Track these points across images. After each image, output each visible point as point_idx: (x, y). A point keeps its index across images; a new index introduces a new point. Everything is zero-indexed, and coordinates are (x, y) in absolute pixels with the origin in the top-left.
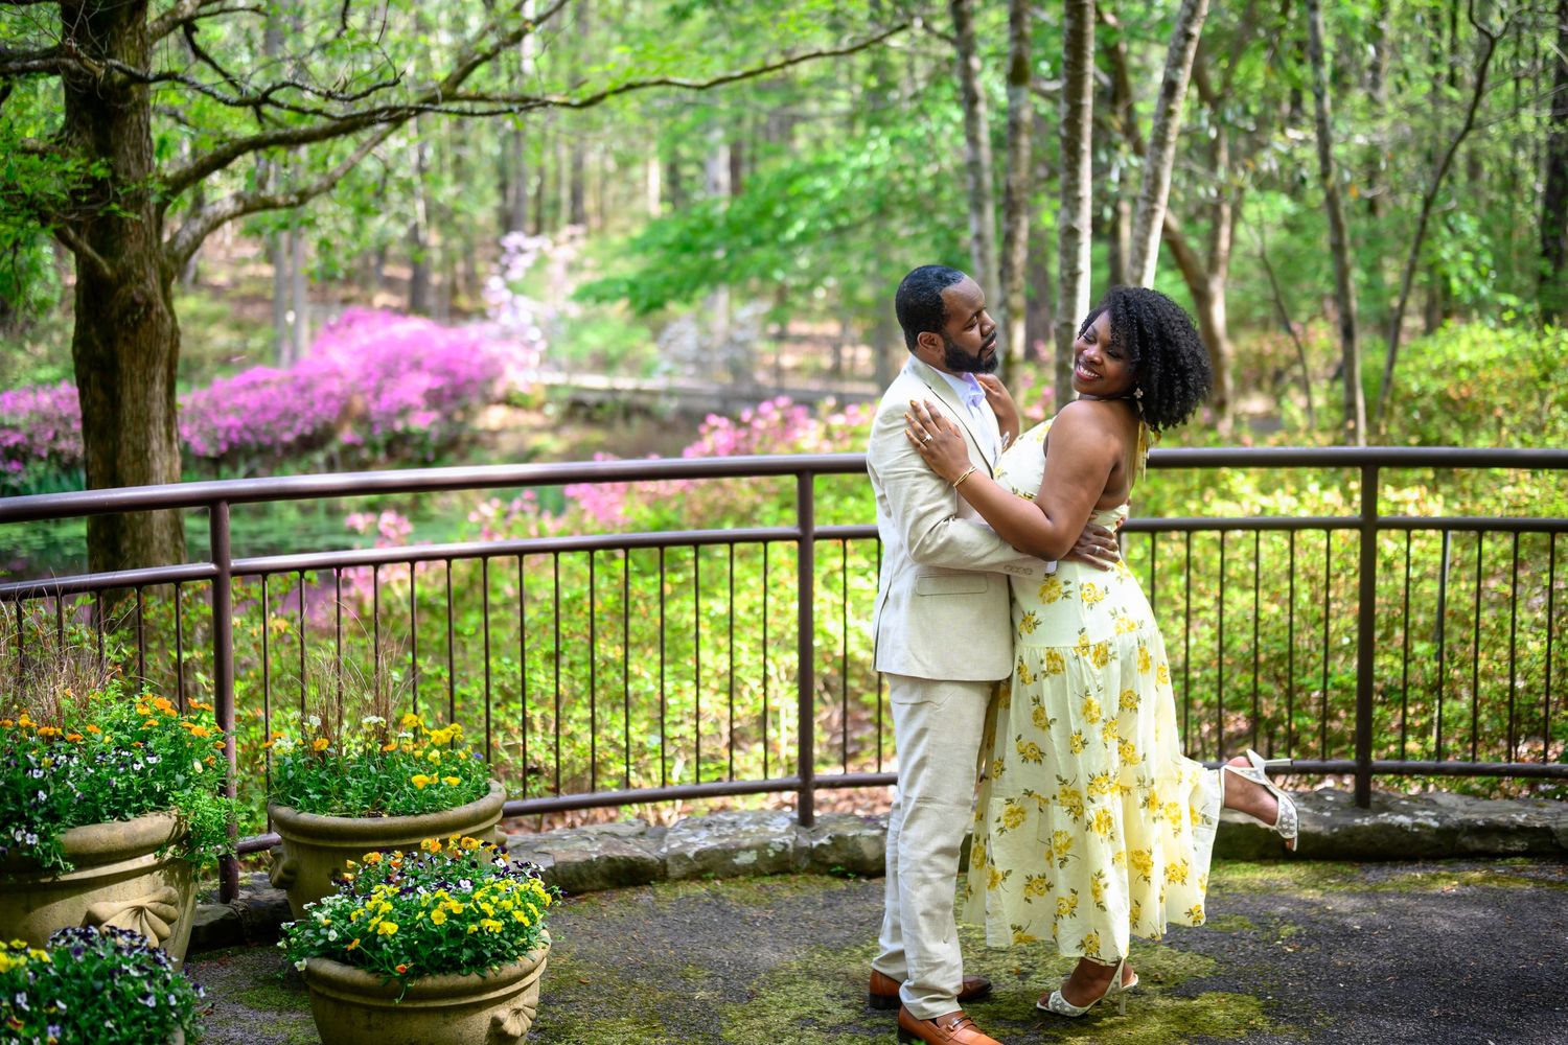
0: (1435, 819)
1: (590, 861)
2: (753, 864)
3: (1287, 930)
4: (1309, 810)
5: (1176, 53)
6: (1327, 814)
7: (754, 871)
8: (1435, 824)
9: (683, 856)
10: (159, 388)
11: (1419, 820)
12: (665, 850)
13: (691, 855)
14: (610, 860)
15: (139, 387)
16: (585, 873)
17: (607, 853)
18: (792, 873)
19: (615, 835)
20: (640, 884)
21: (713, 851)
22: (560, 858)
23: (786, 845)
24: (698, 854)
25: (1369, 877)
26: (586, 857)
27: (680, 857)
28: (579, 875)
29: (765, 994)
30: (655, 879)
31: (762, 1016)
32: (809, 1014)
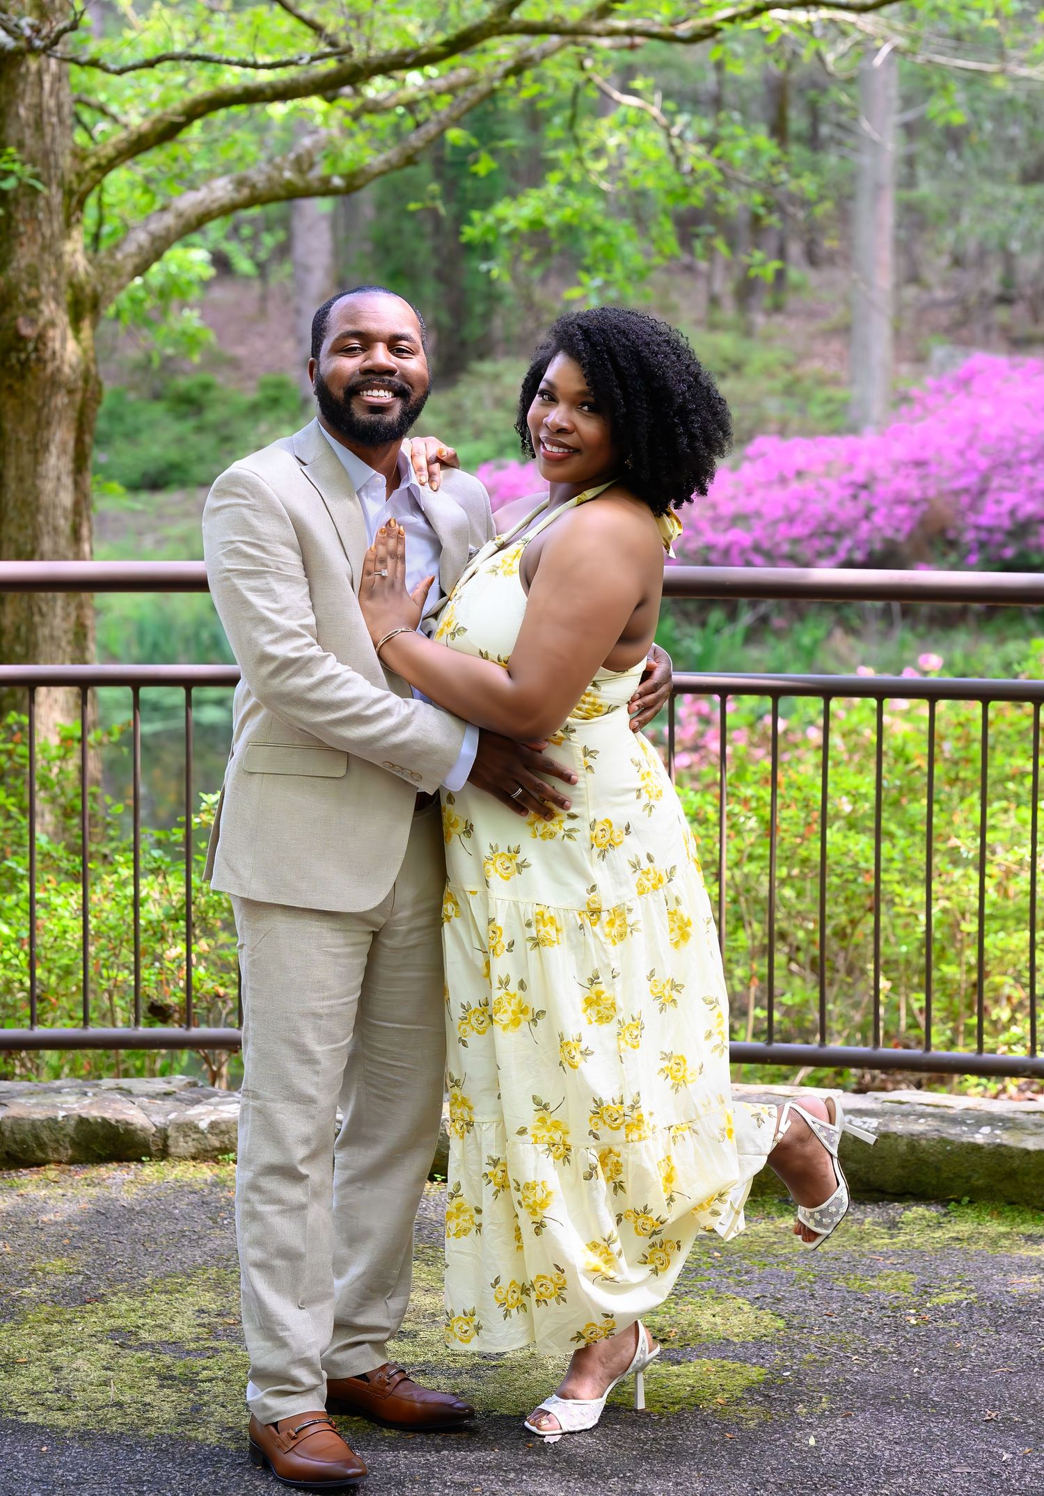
1: (55, 1120)
9: (195, 1128)
10: (57, 463)
12: (172, 1116)
13: (203, 1125)
14: (82, 1121)
15: (27, 459)
16: (45, 1135)
17: (84, 1114)
19: (128, 1093)
20: (129, 1160)
24: (213, 1125)
26: (51, 1114)
27: (188, 1128)
28: (37, 1137)
29: (115, 1299)
30: (150, 1155)
31: (70, 1321)
32: (138, 1327)
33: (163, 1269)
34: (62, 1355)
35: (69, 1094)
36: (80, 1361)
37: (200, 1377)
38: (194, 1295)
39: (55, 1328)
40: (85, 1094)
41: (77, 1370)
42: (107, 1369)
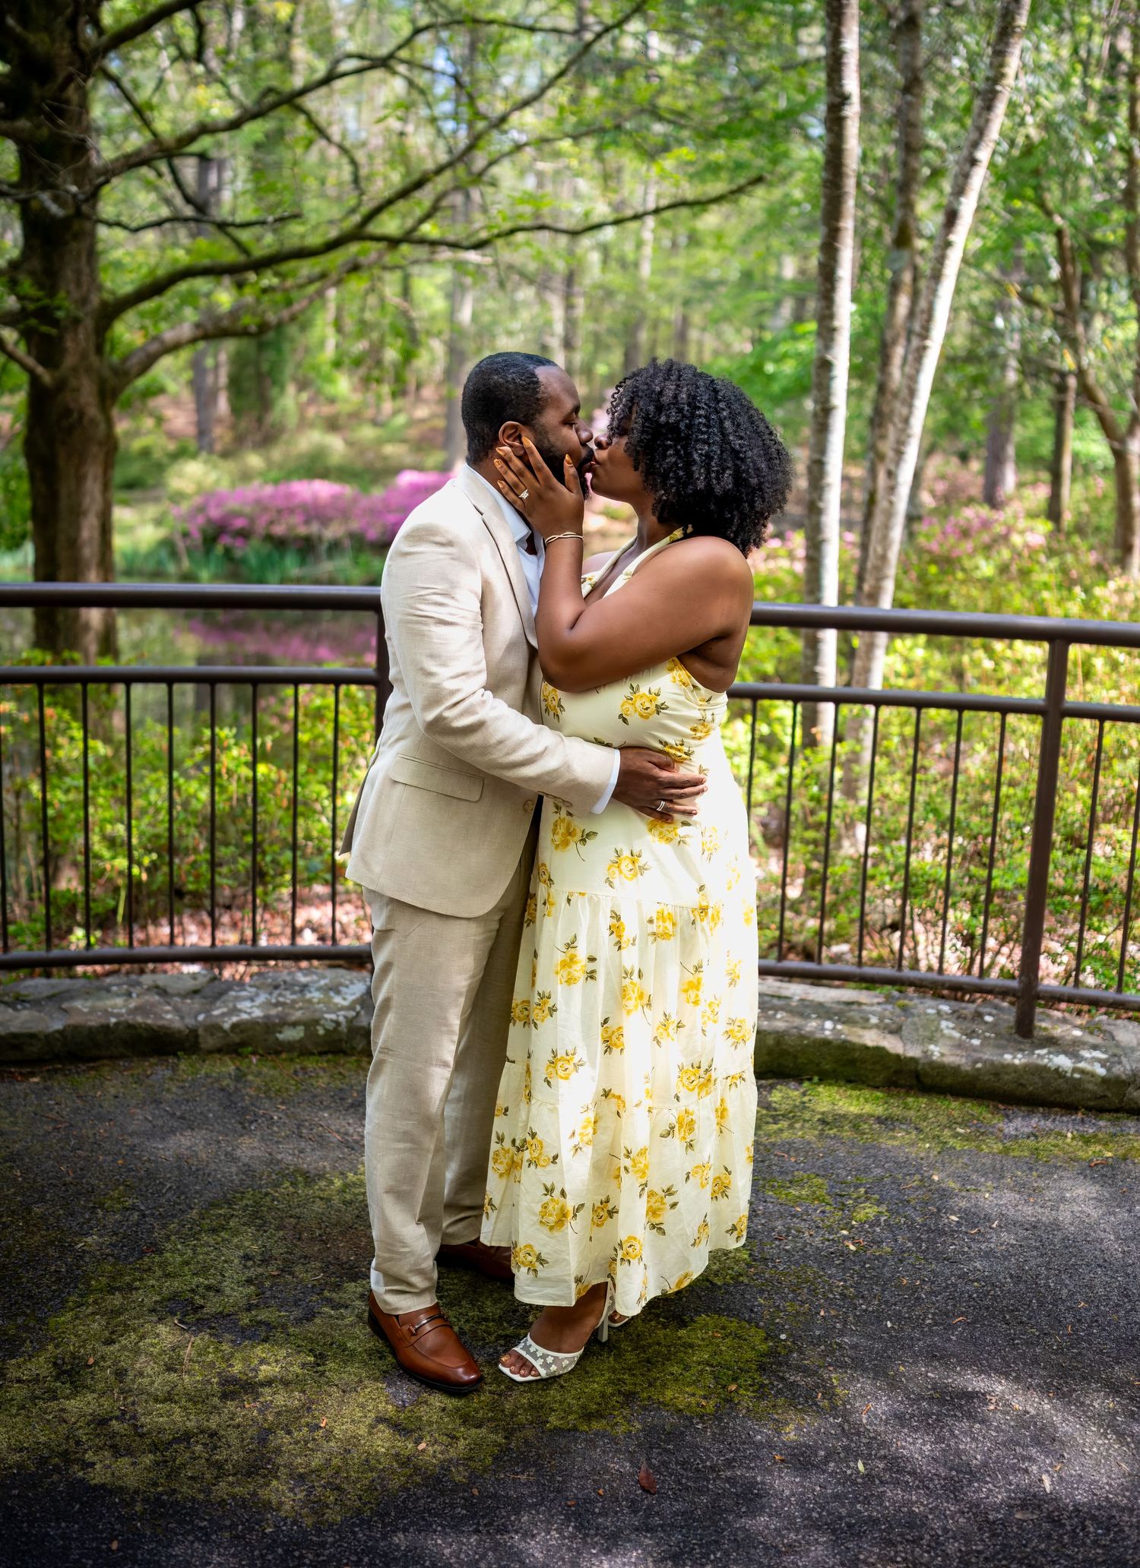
0: (1103, 1065)
1: (106, 1028)
2: (301, 1041)
3: (868, 1211)
4: (956, 1034)
5: (960, 179)
6: (976, 1042)
7: (300, 1050)
8: (1101, 1071)
9: (220, 1028)
10: (92, 486)
11: (1082, 1065)
12: (201, 1017)
13: (227, 1026)
14: (130, 1026)
15: (73, 483)
16: (100, 1037)
17: (130, 1019)
18: (345, 1053)
20: (168, 1054)
21: (253, 1023)
22: (74, 1020)
23: (338, 1023)
24: (234, 1026)
25: (1010, 1128)
26: (103, 1021)
27: (214, 1028)
28: (92, 1039)
29: (169, 1246)
30: (184, 1050)
31: (131, 1288)
32: (192, 1291)
33: (208, 1195)
34: (124, 1348)
35: (118, 995)
36: (143, 1358)
37: (261, 1376)
38: (236, 1233)
39: (117, 1300)
40: (129, 995)
41: (141, 1374)
42: (170, 1369)
